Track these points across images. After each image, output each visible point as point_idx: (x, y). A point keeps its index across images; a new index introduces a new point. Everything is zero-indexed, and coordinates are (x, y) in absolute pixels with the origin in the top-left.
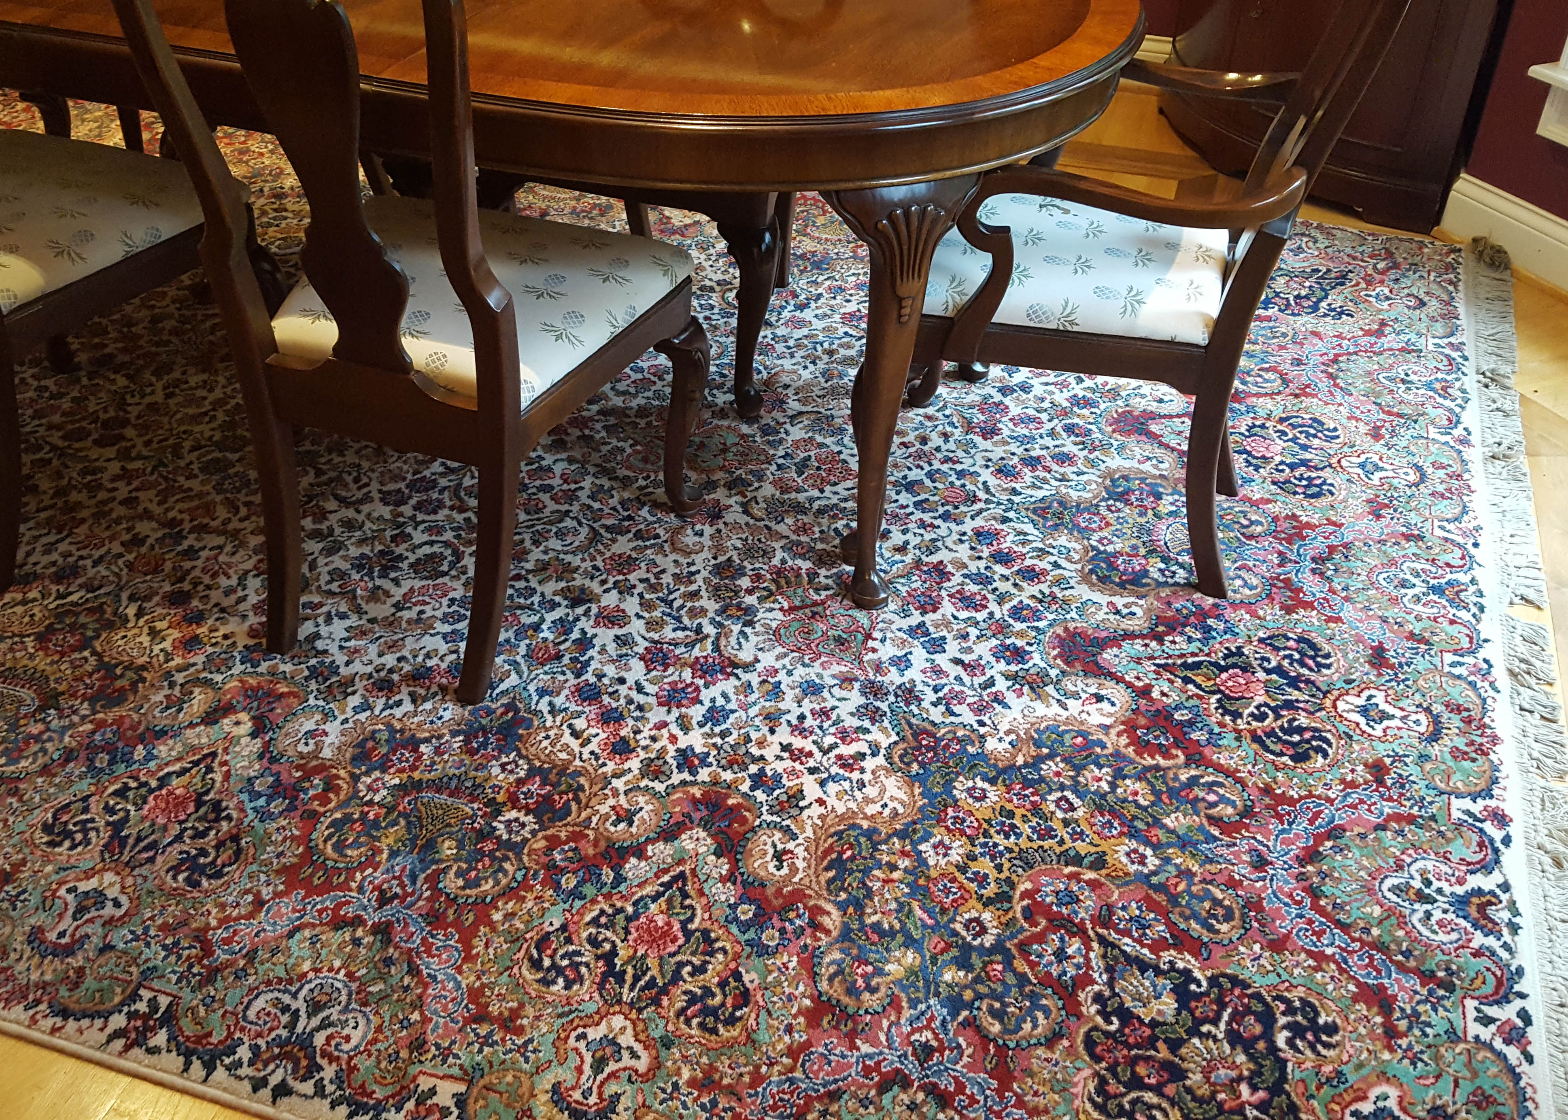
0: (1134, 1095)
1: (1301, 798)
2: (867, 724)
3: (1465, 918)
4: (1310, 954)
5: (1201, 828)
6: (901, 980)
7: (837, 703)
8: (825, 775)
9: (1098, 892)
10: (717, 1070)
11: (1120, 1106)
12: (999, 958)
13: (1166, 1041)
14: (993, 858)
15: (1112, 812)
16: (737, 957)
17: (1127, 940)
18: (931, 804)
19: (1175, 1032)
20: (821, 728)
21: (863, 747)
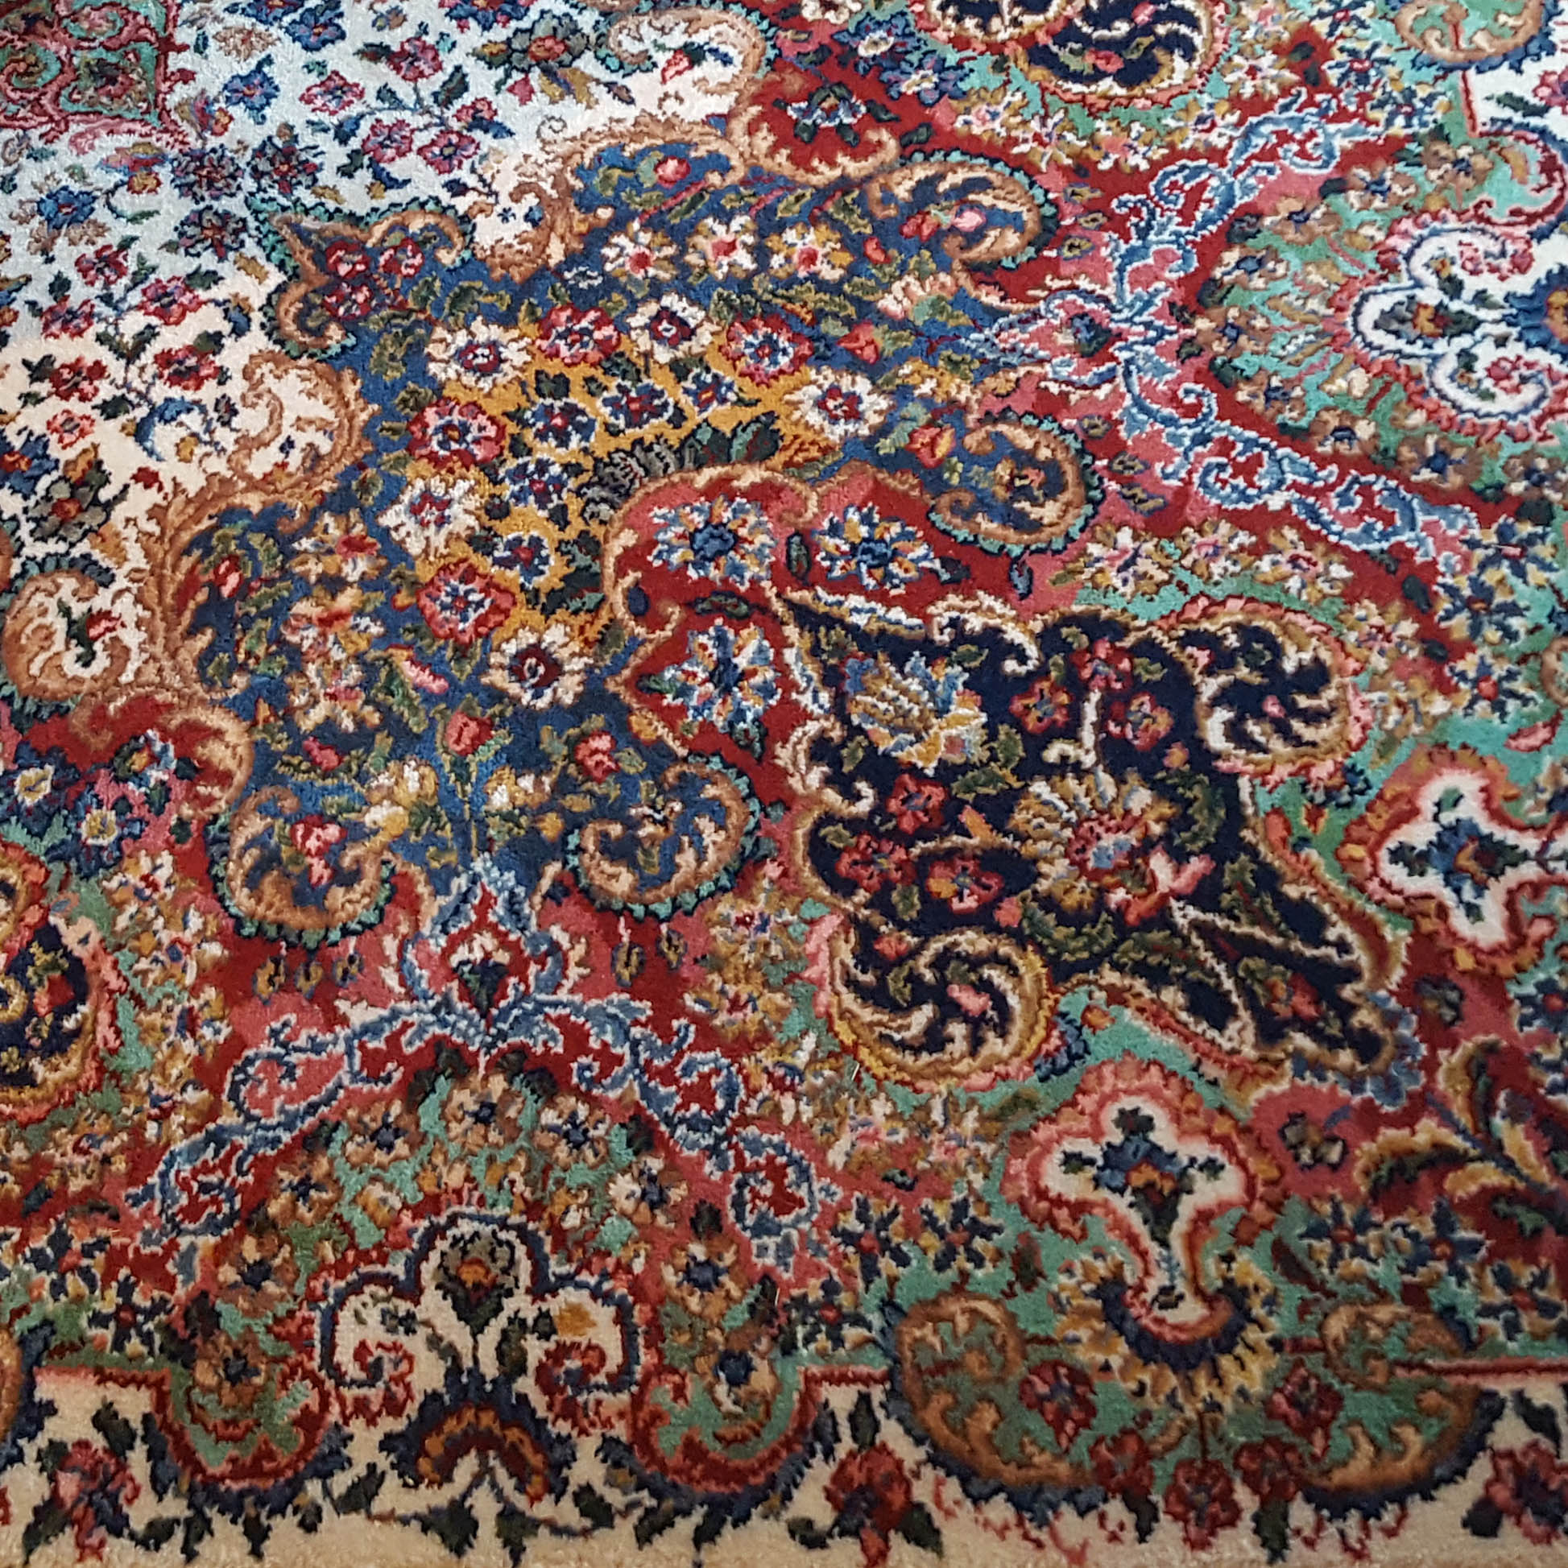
0: (936, 945)
1: (1155, 166)
2: (208, 261)
3: (1544, 345)
4: (1238, 520)
5: (960, 299)
6: (402, 838)
7: (131, 230)
8: (142, 412)
9: (776, 507)
10: (49, 1165)
11: (914, 979)
12: (597, 721)
13: (978, 807)
14: (542, 499)
15: (771, 316)
16: (38, 892)
17: (855, 600)
18: (387, 413)
19: (993, 779)
20: (107, 299)
21: (210, 320)
